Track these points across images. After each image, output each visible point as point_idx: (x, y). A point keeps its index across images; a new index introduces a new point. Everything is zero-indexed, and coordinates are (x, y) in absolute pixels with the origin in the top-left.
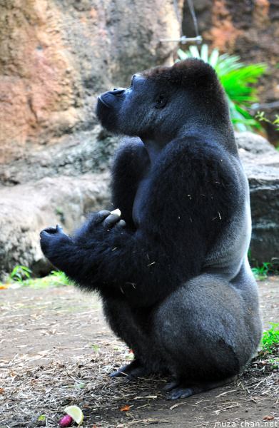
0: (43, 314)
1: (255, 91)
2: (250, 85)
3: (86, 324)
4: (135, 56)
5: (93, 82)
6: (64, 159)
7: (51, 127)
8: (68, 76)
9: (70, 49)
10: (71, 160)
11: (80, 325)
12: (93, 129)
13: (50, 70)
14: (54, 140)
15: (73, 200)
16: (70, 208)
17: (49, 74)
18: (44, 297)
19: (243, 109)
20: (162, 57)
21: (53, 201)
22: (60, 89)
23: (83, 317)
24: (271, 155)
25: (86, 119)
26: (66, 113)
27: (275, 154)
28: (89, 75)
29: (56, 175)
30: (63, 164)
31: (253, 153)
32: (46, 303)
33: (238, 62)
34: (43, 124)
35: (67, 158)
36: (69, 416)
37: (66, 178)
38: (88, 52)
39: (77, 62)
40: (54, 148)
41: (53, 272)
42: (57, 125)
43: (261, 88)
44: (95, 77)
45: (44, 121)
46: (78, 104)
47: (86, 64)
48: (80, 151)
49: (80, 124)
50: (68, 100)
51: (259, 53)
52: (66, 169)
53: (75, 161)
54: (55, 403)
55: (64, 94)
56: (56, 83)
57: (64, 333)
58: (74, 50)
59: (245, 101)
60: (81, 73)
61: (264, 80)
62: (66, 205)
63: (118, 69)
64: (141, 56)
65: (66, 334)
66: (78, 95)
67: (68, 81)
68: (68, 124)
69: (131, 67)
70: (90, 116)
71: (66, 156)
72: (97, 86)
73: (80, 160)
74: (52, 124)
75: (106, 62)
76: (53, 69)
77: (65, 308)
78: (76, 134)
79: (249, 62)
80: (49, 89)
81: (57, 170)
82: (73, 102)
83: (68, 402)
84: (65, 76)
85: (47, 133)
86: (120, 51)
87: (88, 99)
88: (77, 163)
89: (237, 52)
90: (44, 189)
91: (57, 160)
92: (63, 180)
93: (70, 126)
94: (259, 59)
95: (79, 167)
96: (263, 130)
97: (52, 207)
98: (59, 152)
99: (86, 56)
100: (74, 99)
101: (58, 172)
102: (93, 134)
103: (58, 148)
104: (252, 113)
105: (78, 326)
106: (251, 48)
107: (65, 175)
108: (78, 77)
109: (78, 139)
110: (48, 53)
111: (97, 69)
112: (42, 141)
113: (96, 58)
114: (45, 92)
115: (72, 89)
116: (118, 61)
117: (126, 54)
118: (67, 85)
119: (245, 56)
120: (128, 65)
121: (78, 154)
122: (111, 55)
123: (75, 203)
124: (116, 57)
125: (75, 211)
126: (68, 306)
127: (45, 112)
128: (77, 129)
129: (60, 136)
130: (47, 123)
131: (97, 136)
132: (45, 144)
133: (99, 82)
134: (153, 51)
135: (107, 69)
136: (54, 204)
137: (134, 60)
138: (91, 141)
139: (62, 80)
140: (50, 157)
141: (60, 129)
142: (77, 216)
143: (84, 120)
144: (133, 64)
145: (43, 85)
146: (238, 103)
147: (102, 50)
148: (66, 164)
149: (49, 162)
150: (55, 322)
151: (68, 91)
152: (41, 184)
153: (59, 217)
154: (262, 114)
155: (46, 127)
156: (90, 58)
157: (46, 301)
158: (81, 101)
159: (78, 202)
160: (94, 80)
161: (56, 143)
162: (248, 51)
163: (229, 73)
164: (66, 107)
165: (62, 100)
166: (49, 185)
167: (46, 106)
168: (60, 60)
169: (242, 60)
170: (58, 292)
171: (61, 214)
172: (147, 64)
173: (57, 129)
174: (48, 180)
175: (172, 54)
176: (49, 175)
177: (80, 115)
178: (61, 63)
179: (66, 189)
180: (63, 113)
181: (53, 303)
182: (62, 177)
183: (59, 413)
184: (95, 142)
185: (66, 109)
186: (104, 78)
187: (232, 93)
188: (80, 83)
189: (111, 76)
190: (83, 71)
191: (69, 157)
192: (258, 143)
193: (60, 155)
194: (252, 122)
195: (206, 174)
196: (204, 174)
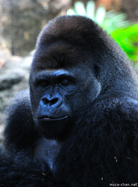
4: (27, 9)
64: (34, 10)
86: (12, 4)
117: (17, 7)
120: (19, 18)
137: (26, 14)
195: (137, 137)
196: (135, 137)
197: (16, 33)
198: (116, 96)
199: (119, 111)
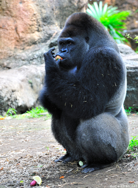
0: (22, 132)
1: (125, 24)
2: (123, 21)
3: (43, 136)
4: (67, 7)
6: (32, 57)
7: (26, 41)
8: (35, 16)
9: (35, 3)
10: (36, 57)
11: (40, 137)
12: (47, 42)
13: (26, 13)
14: (28, 48)
15: (37, 76)
16: (35, 80)
17: (25, 15)
18: (23, 124)
19: (119, 32)
20: (80, 7)
21: (27, 77)
22: (31, 23)
23: (42, 133)
24: (133, 55)
25: (43, 37)
26: (33, 34)
27: (135, 54)
28: (45, 16)
29: (29, 64)
30: (32, 59)
31: (124, 54)
32: (24, 126)
33: (117, 10)
34: (22, 40)
35: (34, 56)
36: (35, 181)
37: (34, 66)
38: (44, 4)
39: (39, 10)
40: (28, 51)
41: (27, 111)
42: (29, 40)
43: (128, 22)
44: (47, 17)
45: (23, 38)
46: (40, 30)
47: (43, 10)
48: (40, 53)
49: (41, 40)
50: (35, 28)
51: (127, 6)
52: (34, 61)
53: (38, 58)
54: (28, 175)
55: (32, 25)
56: (29, 20)
57: (32, 141)
58: (37, 4)
59: (121, 29)
60: (41, 15)
61: (129, 19)
62: (33, 79)
63: (59, 13)
64: (70, 7)
65: (34, 141)
66: (39, 26)
67: (34, 19)
68: (35, 40)
69: (65, 12)
70: (45, 36)
71: (33, 55)
72: (49, 21)
73: (41, 57)
74: (27, 40)
75: (53, 9)
76: (27, 13)
77: (33, 129)
78: (39, 45)
79: (122, 10)
80: (26, 23)
81: (29, 62)
82: (37, 29)
83: (34, 174)
84: (33, 16)
85: (24, 44)
86: (60, 4)
87: (44, 27)
88: (39, 59)
89: (116, 5)
90: (23, 71)
91: (29, 57)
92: (32, 67)
93: (36, 41)
94: (127, 8)
95: (40, 60)
96: (129, 43)
97: (27, 80)
98: (30, 53)
99: (43, 7)
100: (37, 28)
101: (29, 63)
102: (47, 45)
103: (30, 51)
104: (124, 35)
105: (39, 138)
106: (123, 3)
107: (33, 64)
108: (39, 17)
109: (39, 47)
110: (25, 5)
111: (49, 13)
112: (22, 48)
113: (48, 7)
114: (23, 24)
115: (37, 23)
116: (59, 9)
117: (63, 6)
118: (34, 20)
119: (120, 7)
120: (63, 11)
121: (39, 54)
122: (55, 6)
123: (38, 78)
124: (58, 7)
125: (38, 82)
126: (35, 128)
127: (24, 34)
128: (39, 42)
129: (31, 45)
130: (24, 39)
131: (48, 45)
132: (23, 49)
133: (50, 19)
134: (76, 4)
135: (54, 13)
136: (28, 79)
137: (67, 9)
138: (46, 48)
139: (32, 18)
140: (26, 56)
141: (31, 42)
142: (39, 84)
143: (42, 37)
144: (66, 11)
145: (22, 20)
146: (117, 30)
147: (51, 4)
148: (34, 59)
149: (25, 58)
150: (28, 136)
151: (34, 24)
152: (22, 69)
153: (30, 85)
154: (129, 35)
155: (24, 41)
156: (45, 7)
157: (23, 125)
158: (41, 29)
159: (40, 78)
160: (47, 18)
161: (29, 49)
162: (122, 4)
163: (113, 15)
164: (33, 31)
165: (32, 28)
166: (25, 69)
167: (24, 31)
168: (31, 9)
169: (119, 9)
170: (30, 121)
171: (31, 83)
172: (73, 11)
173: (29, 42)
174: (25, 67)
175: (85, 6)
176: (25, 64)
177: (40, 35)
178: (31, 10)
179: (34, 71)
180: (32, 34)
181: (27, 126)
182: (31, 66)
183: (30, 179)
185: (33, 33)
186: (52, 17)
187: (114, 25)
188: (40, 20)
189: (55, 16)
190: (42, 14)
191: (35, 56)
192: (127, 49)
193: (30, 55)
194: (124, 39)
195: (110, 64)
196: (109, 64)
197: (62, 18)
198: (100, 46)
199: (101, 53)
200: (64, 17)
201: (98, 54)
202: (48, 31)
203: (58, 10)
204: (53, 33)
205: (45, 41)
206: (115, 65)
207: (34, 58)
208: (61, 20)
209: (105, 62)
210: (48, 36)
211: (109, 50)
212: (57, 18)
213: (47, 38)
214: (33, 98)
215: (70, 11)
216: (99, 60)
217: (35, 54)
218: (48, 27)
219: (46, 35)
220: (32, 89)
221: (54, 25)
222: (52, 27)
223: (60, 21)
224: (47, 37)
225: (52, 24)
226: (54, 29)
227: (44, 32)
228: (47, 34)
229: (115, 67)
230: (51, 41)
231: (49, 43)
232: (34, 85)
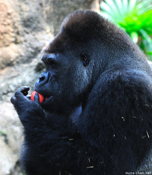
5: (31, 22)
6: (6, 88)
8: (9, 17)
10: (13, 88)
12: (31, 62)
15: (15, 123)
16: (12, 130)
22: (3, 29)
25: (25, 53)
26: (8, 49)
28: (27, 16)
30: (5, 92)
35: (9, 87)
37: (9, 104)
39: (17, 5)
44: (32, 18)
46: (18, 41)
47: (24, 6)
48: (20, 81)
49: (20, 58)
50: (10, 38)
52: (9, 96)
55: (6, 33)
60: (20, 14)
62: (9, 128)
63: (52, 10)
66: (18, 33)
67: (9, 21)
68: (10, 58)
69: (63, 9)
70: (28, 51)
71: (8, 86)
72: (34, 25)
75: (41, 4)
78: (17, 67)
81: (1, 97)
82: (13, 39)
84: (6, 17)
87: (27, 36)
91: (1, 89)
92: (6, 106)
93: (12, 60)
98: (2, 82)
100: (14, 37)
101: (1, 100)
102: (31, 67)
103: (2, 78)
107: (8, 102)
108: (17, 18)
109: (18, 71)
111: (34, 10)
113: (33, 1)
115: (13, 28)
116: (52, 4)
118: (9, 24)
120: (60, 7)
121: (19, 83)
123: (17, 126)
125: (16, 132)
128: (18, 63)
129: (3, 68)
131: (34, 68)
133: (36, 22)
135: (42, 11)
137: (65, 3)
138: (30, 72)
139: (4, 21)
141: (3, 63)
142: (18, 136)
143: (23, 54)
144: (64, 6)
148: (8, 92)
151: (9, 30)
153: (3, 138)
156: (27, 1)
158: (21, 39)
159: (19, 125)
160: (31, 20)
163: (147, 12)
164: (7, 44)
165: (4, 37)
168: (2, 4)
171: (5, 135)
172: (76, 6)
177: (20, 50)
178: (3, 6)
180: (5, 49)
184: (33, 73)
185: (8, 46)
186: (40, 18)
187: (149, 29)
188: (20, 23)
189: (45, 16)
190: (22, 13)
191: (11, 86)
193: (3, 85)
195: (137, 99)
196: (135, 99)
200: (62, 17)
201: (113, 82)
202: (32, 43)
203: (50, 5)
204: (42, 45)
205: (28, 60)
206: (146, 101)
207: (9, 90)
208: (56, 23)
209: (127, 95)
210: (33, 51)
211: (135, 74)
212: (49, 20)
213: (32, 55)
214: (9, 161)
215: (72, 7)
216: (115, 93)
217: (11, 84)
218: (34, 35)
219: (30, 49)
220: (6, 146)
221: (44, 32)
222: (40, 35)
223: (54, 24)
224: (32, 53)
225: (39, 31)
226: (44, 39)
227: (26, 45)
228: (32, 48)
229: (145, 103)
230: (38, 60)
231: (36, 64)
232: (11, 138)
